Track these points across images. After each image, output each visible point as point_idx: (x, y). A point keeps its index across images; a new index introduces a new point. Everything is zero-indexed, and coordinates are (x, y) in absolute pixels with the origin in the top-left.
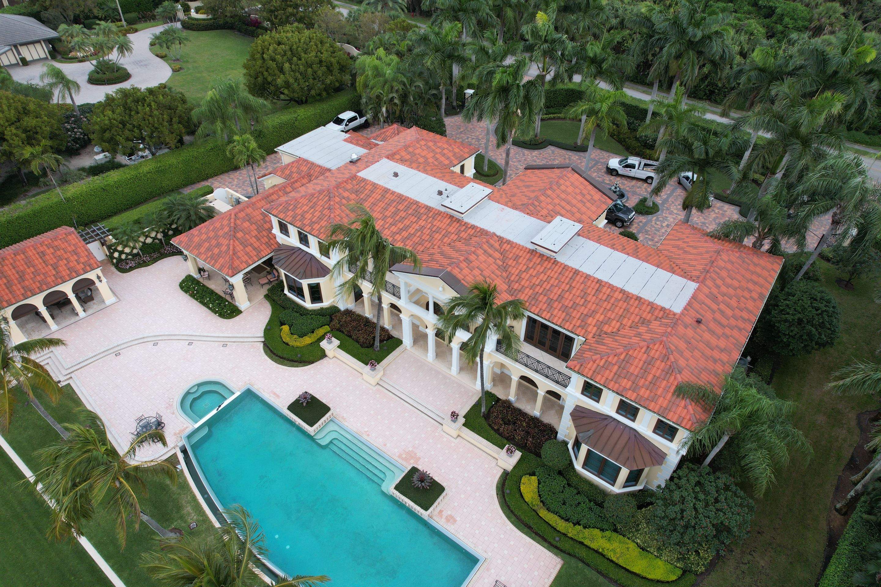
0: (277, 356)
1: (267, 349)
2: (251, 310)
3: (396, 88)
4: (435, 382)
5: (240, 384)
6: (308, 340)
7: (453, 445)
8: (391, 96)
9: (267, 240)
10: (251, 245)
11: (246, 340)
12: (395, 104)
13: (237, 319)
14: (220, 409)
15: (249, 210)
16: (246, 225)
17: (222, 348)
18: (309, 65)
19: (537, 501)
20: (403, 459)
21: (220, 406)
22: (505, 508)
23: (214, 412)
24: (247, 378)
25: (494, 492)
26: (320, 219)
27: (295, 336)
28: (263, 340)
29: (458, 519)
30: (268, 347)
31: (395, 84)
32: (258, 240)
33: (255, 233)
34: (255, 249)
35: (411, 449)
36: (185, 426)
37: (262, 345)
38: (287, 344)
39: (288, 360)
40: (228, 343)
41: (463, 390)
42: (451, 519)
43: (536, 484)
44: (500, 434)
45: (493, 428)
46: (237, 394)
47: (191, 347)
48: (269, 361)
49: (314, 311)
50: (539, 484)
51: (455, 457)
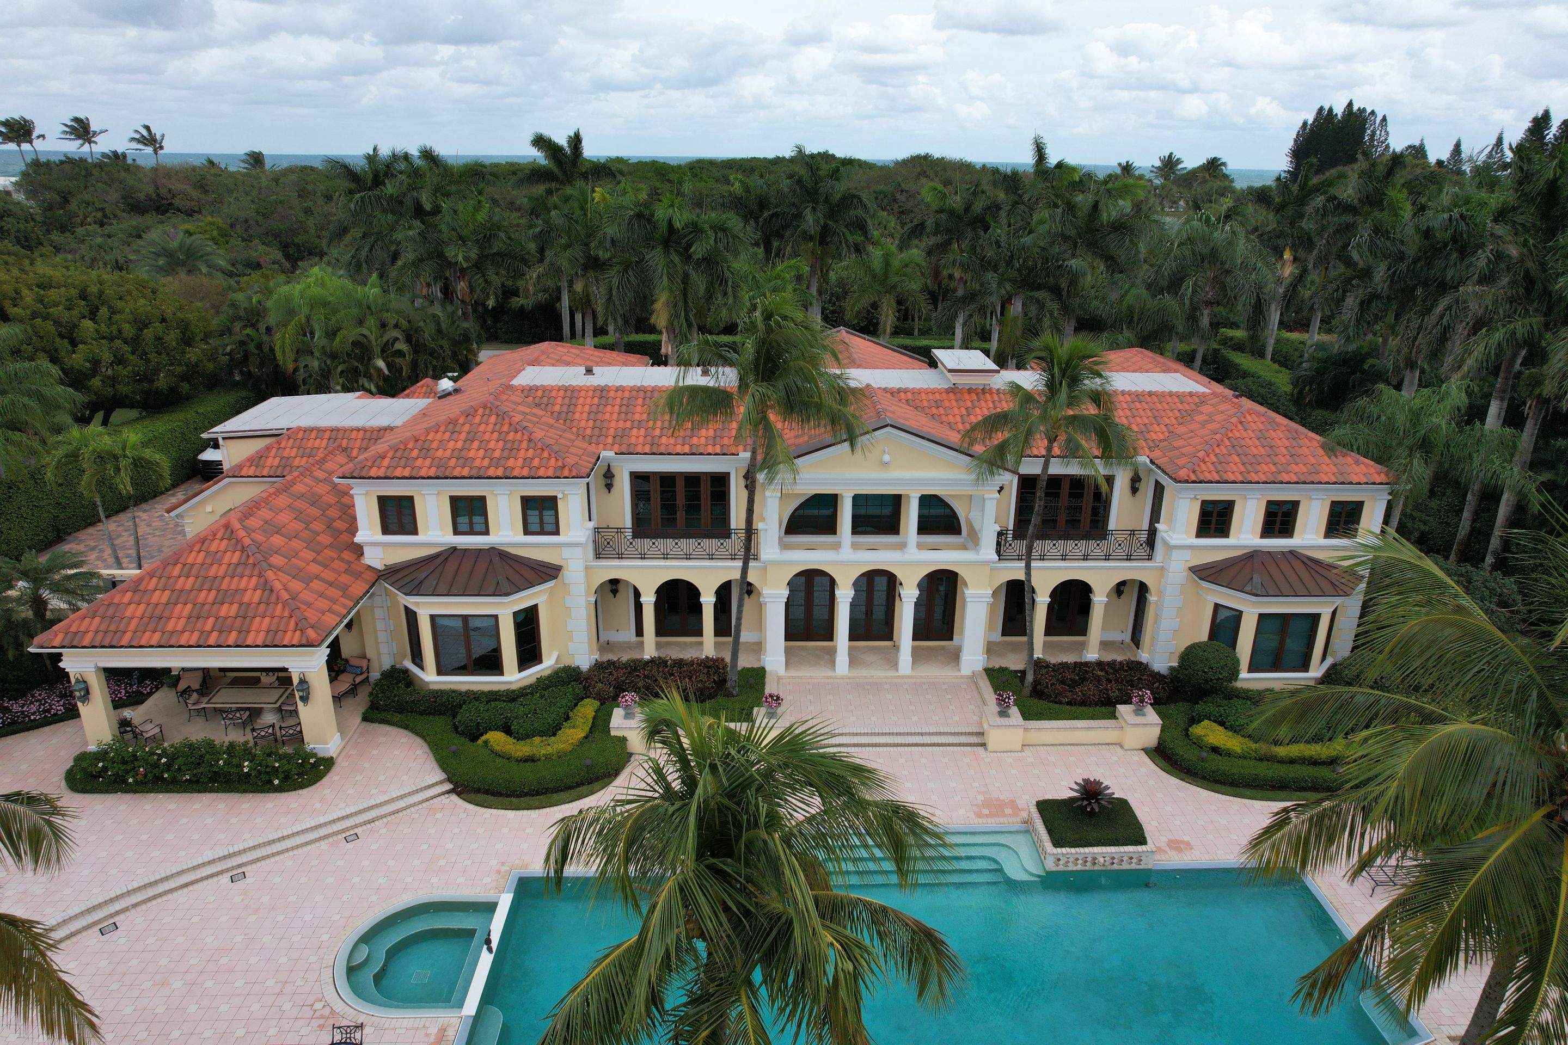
0: (518, 796)
1: (481, 797)
2: (353, 752)
3: (393, 322)
4: (889, 696)
5: (487, 880)
6: (572, 734)
7: (1030, 760)
8: (385, 339)
9: (346, 566)
10: (317, 577)
11: (402, 804)
12: (400, 353)
13: (333, 777)
14: (494, 945)
15: (265, 513)
16: (277, 540)
17: (350, 845)
18: (142, 324)
19: (1254, 746)
20: (987, 816)
21: (488, 942)
22: (1218, 787)
23: (486, 961)
24: (494, 863)
25: (1174, 781)
26: (512, 449)
27: (537, 740)
28: (449, 786)
29: (1186, 838)
30: (478, 791)
31: (385, 315)
32: (326, 566)
33: (309, 555)
34: (331, 584)
35: (981, 797)
36: (433, 1030)
37: (454, 798)
38: (531, 759)
39: (557, 790)
40: (356, 831)
41: (944, 687)
42: (1176, 845)
43: (1221, 728)
44: (1083, 703)
45: (1060, 703)
46: (505, 902)
47: (249, 880)
48: (511, 814)
49: (531, 686)
50: (1221, 724)
51: (1057, 771)
